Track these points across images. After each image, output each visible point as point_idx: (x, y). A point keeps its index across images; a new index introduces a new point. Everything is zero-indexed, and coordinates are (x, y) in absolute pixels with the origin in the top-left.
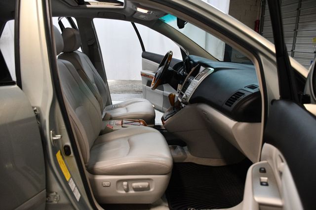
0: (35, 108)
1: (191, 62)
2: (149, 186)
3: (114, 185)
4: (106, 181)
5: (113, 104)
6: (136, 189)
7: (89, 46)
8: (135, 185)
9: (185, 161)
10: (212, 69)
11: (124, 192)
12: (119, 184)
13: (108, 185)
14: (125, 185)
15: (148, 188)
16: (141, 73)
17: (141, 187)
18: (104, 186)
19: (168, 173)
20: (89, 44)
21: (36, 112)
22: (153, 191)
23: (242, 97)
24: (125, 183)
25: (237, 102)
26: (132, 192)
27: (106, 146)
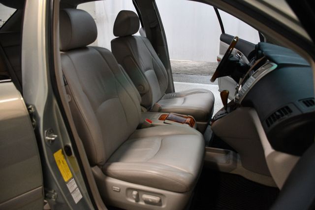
0: (30, 107)
1: (260, 52)
2: (160, 201)
3: (123, 191)
4: (116, 185)
5: (176, 91)
6: (147, 202)
7: (151, 28)
8: (145, 196)
9: (234, 172)
10: (275, 66)
11: (134, 201)
12: (129, 192)
13: (118, 190)
14: (134, 195)
15: (160, 203)
16: (218, 57)
17: (150, 200)
18: (114, 191)
19: (186, 192)
20: (151, 26)
21: (31, 111)
22: (164, 208)
23: (286, 117)
24: (135, 193)
25: (277, 122)
26: (142, 203)
27: (138, 143)
